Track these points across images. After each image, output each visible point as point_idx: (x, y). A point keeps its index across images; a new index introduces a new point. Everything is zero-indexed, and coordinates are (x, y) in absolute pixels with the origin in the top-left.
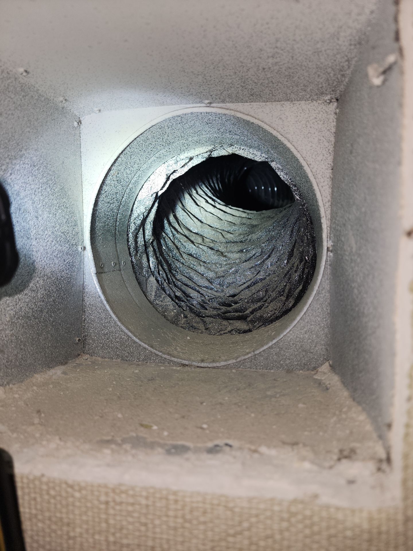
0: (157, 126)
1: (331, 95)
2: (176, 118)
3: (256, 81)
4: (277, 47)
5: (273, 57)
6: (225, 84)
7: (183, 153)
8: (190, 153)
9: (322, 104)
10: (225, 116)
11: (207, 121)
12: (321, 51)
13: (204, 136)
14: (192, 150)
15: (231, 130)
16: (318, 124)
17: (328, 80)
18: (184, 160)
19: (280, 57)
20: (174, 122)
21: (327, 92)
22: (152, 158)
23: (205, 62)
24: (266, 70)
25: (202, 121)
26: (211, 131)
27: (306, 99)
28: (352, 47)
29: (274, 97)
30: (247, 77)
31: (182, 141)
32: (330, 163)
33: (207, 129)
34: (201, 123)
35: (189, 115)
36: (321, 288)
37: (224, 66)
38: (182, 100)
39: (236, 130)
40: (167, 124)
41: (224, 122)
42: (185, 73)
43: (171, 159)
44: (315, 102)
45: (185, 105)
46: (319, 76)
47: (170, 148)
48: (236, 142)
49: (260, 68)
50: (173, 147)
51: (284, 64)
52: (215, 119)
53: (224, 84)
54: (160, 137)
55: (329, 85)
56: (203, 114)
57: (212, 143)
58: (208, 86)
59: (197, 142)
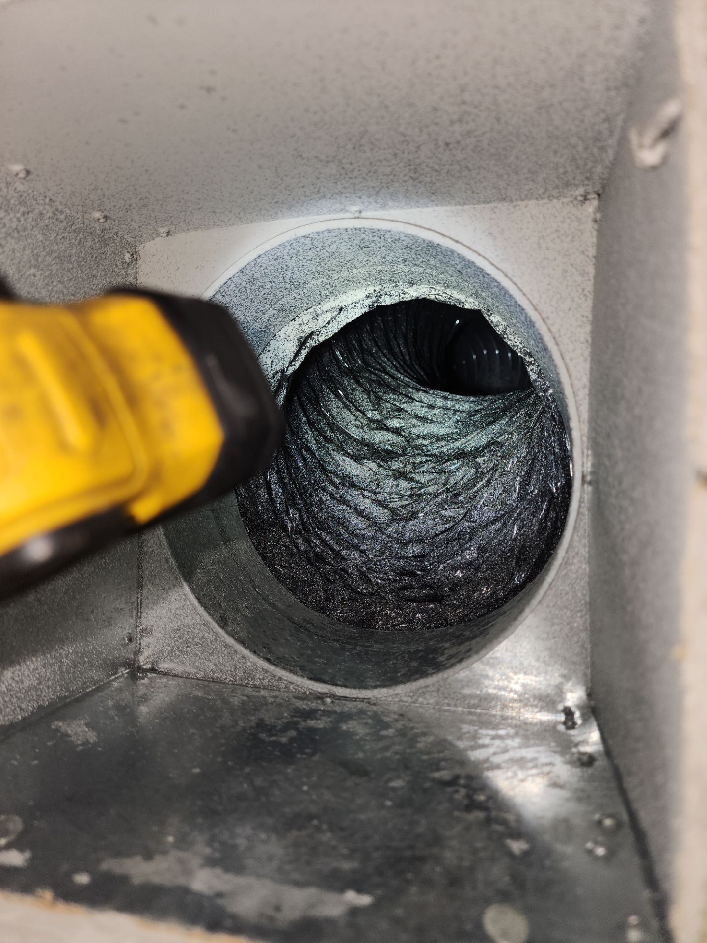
0: (270, 255)
1: (587, 187)
2: (303, 240)
3: (437, 167)
4: (464, 103)
5: (460, 120)
6: (381, 177)
7: (327, 300)
8: (339, 300)
9: (570, 204)
10: (390, 233)
11: (359, 243)
12: (552, 105)
13: (359, 270)
14: (341, 295)
15: (405, 257)
16: (562, 241)
17: (574, 159)
18: (329, 313)
19: (474, 120)
20: (300, 247)
21: (577, 182)
22: (270, 312)
23: (336, 138)
24: (451, 146)
25: (350, 243)
26: (370, 261)
27: (537, 196)
28: (613, 93)
29: (475, 195)
30: (418, 161)
31: (321, 280)
32: (586, 314)
33: (363, 257)
34: (350, 247)
35: (326, 234)
36: (571, 554)
37: (372, 143)
38: (308, 207)
39: (414, 256)
40: (287, 251)
41: (390, 245)
42: (304, 159)
43: (306, 312)
44: (555, 201)
45: (316, 217)
46: (555, 152)
47: (301, 292)
48: (418, 279)
49: (441, 143)
50: (306, 292)
51: (484, 133)
52: (372, 239)
53: (378, 176)
54: (278, 274)
55: (578, 168)
56: (350, 232)
57: (376, 281)
58: (351, 181)
59: (348, 281)
